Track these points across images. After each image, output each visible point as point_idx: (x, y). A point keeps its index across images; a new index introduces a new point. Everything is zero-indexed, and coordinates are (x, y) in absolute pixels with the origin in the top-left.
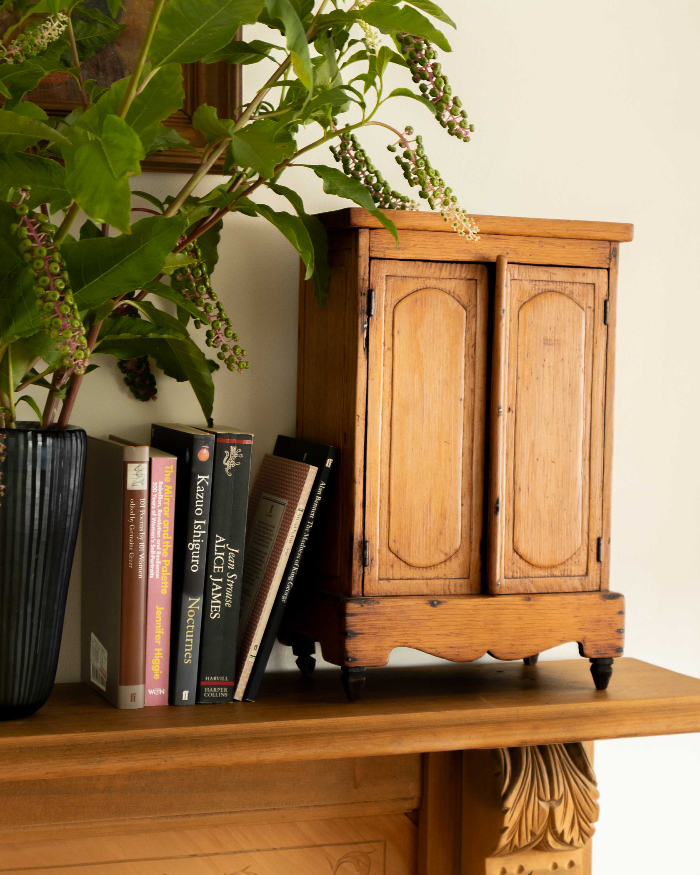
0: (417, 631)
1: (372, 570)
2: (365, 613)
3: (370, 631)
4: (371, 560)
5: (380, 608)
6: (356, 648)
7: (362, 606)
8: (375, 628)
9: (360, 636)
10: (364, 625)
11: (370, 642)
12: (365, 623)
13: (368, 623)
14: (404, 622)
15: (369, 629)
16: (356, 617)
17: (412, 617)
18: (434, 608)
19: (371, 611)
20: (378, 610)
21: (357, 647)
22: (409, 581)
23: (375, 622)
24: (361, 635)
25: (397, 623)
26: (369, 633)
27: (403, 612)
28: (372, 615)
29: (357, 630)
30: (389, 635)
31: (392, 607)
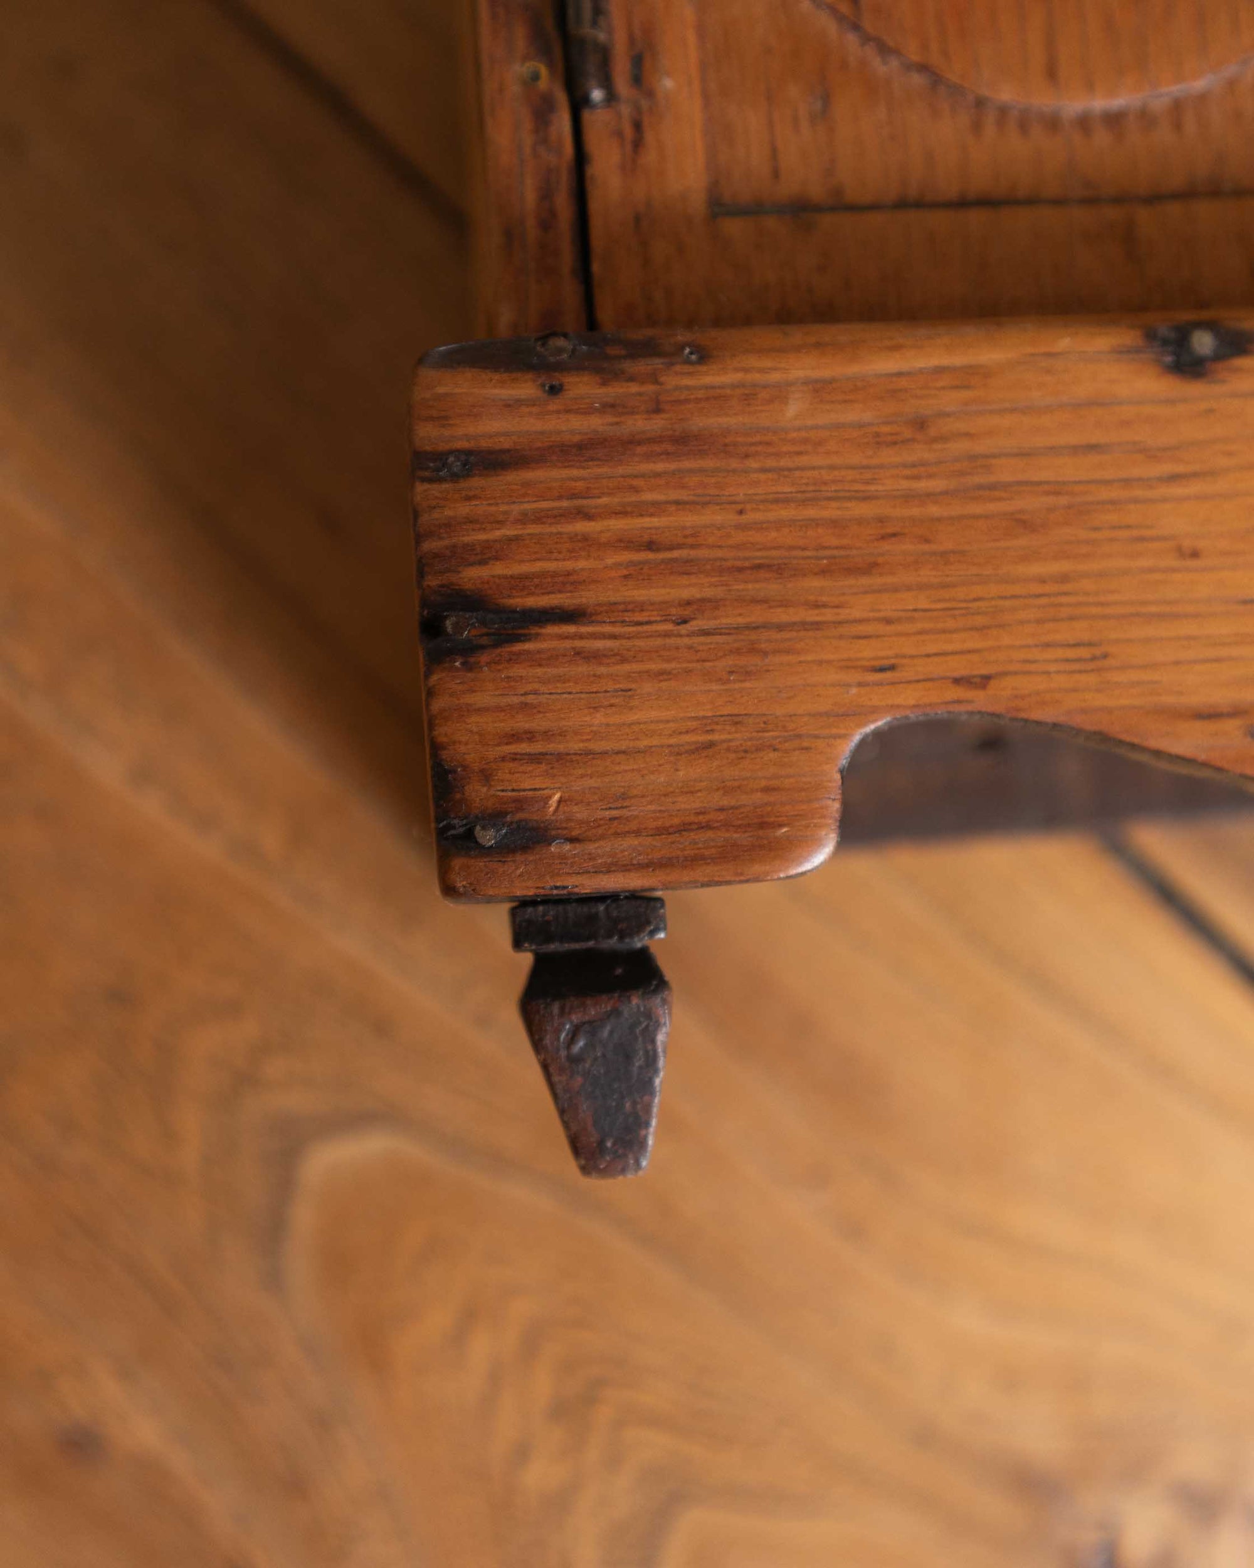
0: (1064, 578)
1: (649, 137)
2: (581, 447)
3: (641, 594)
4: (638, 61)
5: (716, 399)
6: (530, 736)
7: (555, 390)
8: (687, 568)
9: (553, 634)
10: (587, 543)
11: (648, 687)
12: (582, 527)
13: (617, 525)
14: (934, 510)
15: (634, 574)
16: (513, 477)
17: (1006, 472)
18: (1194, 389)
19: (638, 424)
20: (703, 422)
21: (538, 723)
22: (976, 218)
23: (690, 519)
24: (571, 629)
25: (881, 520)
26: (641, 607)
27: (920, 424)
28: (649, 457)
29: (521, 583)
30: (812, 616)
31: (820, 389)
